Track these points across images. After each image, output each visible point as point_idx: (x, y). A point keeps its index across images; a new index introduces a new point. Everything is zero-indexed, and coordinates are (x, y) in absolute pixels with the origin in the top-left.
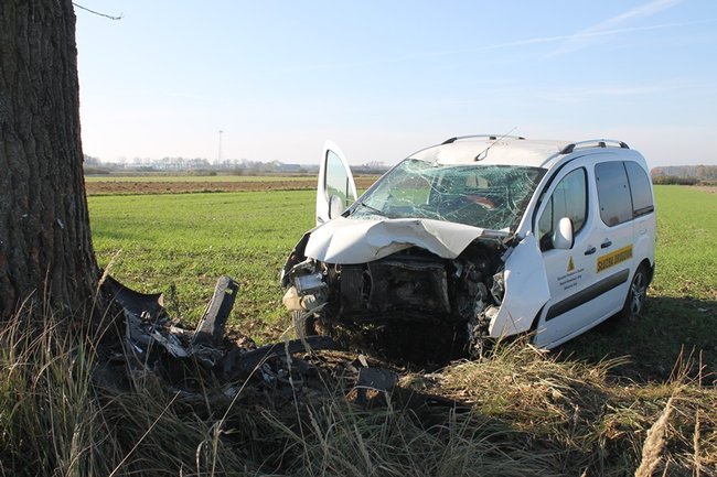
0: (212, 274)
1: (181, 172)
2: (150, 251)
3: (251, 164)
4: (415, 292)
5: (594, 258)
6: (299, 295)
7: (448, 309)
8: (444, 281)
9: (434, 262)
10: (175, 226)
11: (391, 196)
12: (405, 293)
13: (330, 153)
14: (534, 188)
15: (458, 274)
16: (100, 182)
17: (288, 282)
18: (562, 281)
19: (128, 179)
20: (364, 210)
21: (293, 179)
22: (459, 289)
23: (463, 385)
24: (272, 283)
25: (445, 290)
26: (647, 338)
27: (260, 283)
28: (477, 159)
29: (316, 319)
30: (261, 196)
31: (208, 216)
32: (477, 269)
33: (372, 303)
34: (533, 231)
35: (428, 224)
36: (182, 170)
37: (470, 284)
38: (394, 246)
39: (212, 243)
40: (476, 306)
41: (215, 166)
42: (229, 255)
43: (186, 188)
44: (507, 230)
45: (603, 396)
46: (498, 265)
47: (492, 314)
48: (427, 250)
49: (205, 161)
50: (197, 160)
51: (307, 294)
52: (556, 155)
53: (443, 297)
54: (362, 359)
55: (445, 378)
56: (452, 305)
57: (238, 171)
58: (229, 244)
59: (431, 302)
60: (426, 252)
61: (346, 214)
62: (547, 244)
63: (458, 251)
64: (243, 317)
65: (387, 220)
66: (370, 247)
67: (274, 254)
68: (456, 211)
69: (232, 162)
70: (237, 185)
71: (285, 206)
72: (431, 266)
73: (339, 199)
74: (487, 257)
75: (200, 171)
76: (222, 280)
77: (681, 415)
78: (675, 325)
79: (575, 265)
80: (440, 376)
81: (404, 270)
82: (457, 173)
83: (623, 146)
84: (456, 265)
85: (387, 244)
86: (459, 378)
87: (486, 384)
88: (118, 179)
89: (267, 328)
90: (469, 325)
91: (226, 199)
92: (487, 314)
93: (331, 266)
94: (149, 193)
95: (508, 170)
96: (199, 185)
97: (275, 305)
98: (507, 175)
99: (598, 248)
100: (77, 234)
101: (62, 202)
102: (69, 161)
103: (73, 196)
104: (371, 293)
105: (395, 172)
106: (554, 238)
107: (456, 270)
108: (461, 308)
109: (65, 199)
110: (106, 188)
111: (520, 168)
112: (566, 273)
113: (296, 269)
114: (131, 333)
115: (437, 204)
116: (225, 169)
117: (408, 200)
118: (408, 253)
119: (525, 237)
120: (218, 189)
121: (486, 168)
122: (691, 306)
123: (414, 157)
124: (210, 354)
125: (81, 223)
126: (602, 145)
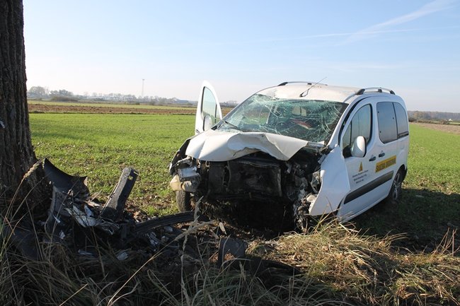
0: (129, 163)
1: (120, 102)
2: (92, 147)
3: (160, 99)
4: (259, 181)
5: (374, 163)
6: (181, 181)
7: (281, 194)
8: (279, 175)
9: (272, 162)
10: (111, 133)
11: (244, 118)
12: (252, 182)
13: (206, 89)
14: (340, 116)
15: (288, 171)
16: (72, 106)
17: (174, 171)
18: (355, 178)
19: (88, 105)
20: (226, 125)
21: (184, 109)
22: (288, 181)
23: (293, 251)
24: (165, 170)
25: (279, 182)
26: (405, 216)
27: (159, 170)
28: (301, 96)
29: (192, 197)
30: (165, 117)
31: (132, 127)
32: (302, 168)
33: (229, 188)
34: (339, 144)
35: (269, 136)
37: (296, 178)
38: (246, 150)
39: (131, 144)
40: (300, 193)
41: (139, 99)
42: (140, 152)
43: (121, 111)
44: (323, 143)
45: (391, 262)
46: (317, 167)
47: (312, 199)
48: (268, 154)
49: (134, 96)
50: (129, 96)
51: (186, 180)
52: (354, 95)
53: (277, 186)
54: (222, 226)
55: (279, 245)
56: (283, 192)
57: (153, 103)
58: (141, 145)
59: (269, 189)
60: (267, 155)
61: (215, 128)
62: (347, 153)
63: (290, 156)
64: (145, 192)
65: (242, 133)
66: (230, 150)
67: (168, 152)
68: (288, 129)
69: (149, 97)
70: (151, 110)
71: (178, 123)
72: (271, 165)
73: (210, 118)
74: (309, 161)
75: (131, 102)
76: (127, 170)
77: (448, 280)
78: (420, 208)
79: (363, 168)
80: (277, 243)
81: (252, 167)
82: (289, 104)
83: (392, 92)
84: (288, 165)
85: (241, 149)
86: (290, 246)
87: (310, 251)
88: (82, 105)
89: (160, 200)
90: (294, 206)
91: (143, 118)
92: (308, 199)
93: (203, 162)
94: (99, 113)
95: (323, 104)
96: (129, 110)
97: (167, 184)
98: (322, 107)
99: (377, 157)
100: (17, 133)
101: (5, 109)
102: (12, 79)
103: (15, 105)
104: (229, 181)
105: (248, 102)
106: (352, 149)
107: (287, 168)
108: (290, 194)
109: (7, 107)
110: (74, 109)
111: (331, 103)
112: (357, 172)
113: (180, 163)
114: (55, 207)
115: (275, 123)
116: (145, 102)
117: (256, 120)
118: (255, 155)
119: (334, 148)
120: (140, 112)
121: (308, 101)
122: (427, 195)
123: (260, 93)
124: (110, 227)
125: (21, 125)
126: (380, 91)
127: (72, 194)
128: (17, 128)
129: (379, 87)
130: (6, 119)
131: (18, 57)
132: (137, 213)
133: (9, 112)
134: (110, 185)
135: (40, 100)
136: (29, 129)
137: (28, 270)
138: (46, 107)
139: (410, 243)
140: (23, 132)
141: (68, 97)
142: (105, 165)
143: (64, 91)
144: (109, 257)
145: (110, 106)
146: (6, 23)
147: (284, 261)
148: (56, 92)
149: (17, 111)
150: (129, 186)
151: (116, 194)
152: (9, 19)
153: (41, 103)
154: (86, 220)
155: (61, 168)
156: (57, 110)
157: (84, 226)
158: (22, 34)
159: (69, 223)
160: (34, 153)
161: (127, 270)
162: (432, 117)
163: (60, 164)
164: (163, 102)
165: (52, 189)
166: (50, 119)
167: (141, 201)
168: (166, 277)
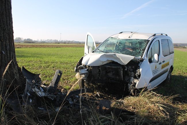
0: (57, 68)
2: (41, 61)
3: (68, 41)
4: (113, 74)
5: (161, 65)
6: (80, 75)
7: (123, 80)
8: (122, 72)
10: (49, 55)
11: (105, 47)
12: (110, 75)
13: (88, 36)
14: (147, 45)
15: (126, 70)
16: (32, 45)
17: (77, 71)
18: (153, 72)
19: (39, 44)
20: (98, 51)
21: (77, 45)
22: (126, 74)
23: (131, 104)
24: (72, 70)
25: (122, 74)
27: (69, 70)
28: (129, 37)
29: (85, 82)
30: (70, 48)
31: (57, 53)
32: (132, 68)
33: (101, 77)
34: (147, 57)
35: (117, 55)
36: (52, 42)
37: (129, 72)
38: (108, 61)
39: (57, 60)
40: (131, 79)
41: (59, 41)
42: (61, 63)
43: (52, 46)
44: (140, 57)
46: (138, 67)
47: (137, 81)
49: (57, 40)
50: (55, 40)
51: (82, 75)
52: (151, 37)
53: (121, 76)
54: (98, 93)
55: (125, 102)
56: (123, 78)
57: (65, 43)
58: (61, 60)
59: (117, 77)
61: (93, 52)
62: (150, 61)
63: (126, 63)
64: (64, 80)
65: (105, 53)
66: (101, 61)
67: (73, 63)
68: (125, 52)
69: (63, 41)
70: (64, 46)
71: (76, 51)
72: (118, 67)
73: (91, 48)
74: (135, 65)
75: (56, 43)
76: (57, 71)
78: (180, 83)
79: (157, 67)
80: (123, 101)
81: (110, 68)
82: (124, 41)
83: (166, 35)
84: (126, 67)
85: (106, 60)
86: (129, 101)
88: (37, 44)
89: (71, 83)
90: (129, 84)
91: (62, 49)
92: (135, 81)
93: (89, 66)
94: (43, 47)
95: (139, 40)
96: (55, 46)
97: (73, 76)
98: (139, 42)
99: (162, 62)
100: (10, 56)
101: (4, 45)
102: (7, 32)
103: (8, 44)
104: (101, 74)
105: (106, 40)
106: (152, 59)
107: (125, 68)
108: (126, 79)
109: (5, 44)
110: (33, 46)
111: (142, 40)
112: (154, 69)
113: (79, 67)
114: (27, 88)
115: (119, 49)
116: (62, 42)
117: (111, 48)
118: (111, 63)
119: (145, 59)
120: (60, 47)
121: (132, 39)
122: (182, 78)
123: (111, 37)
124: (51, 96)
125: (11, 52)
126: (162, 34)
127: (34, 82)
128: (10, 54)
129: (161, 33)
130: (5, 50)
131: (9, 22)
132: (62, 90)
133: (6, 47)
134: (50, 77)
135: (20, 43)
136: (15, 54)
137: (16, 119)
138: (22, 46)
139: (178, 99)
140: (13, 56)
141: (31, 41)
142: (47, 69)
143: (29, 39)
144: (52, 111)
145: (48, 44)
146: (4, 8)
147: (127, 109)
148: (26, 39)
149: (10, 46)
150: (59, 78)
151: (53, 82)
152: (5, 6)
153: (20, 44)
154: (41, 94)
155: (29, 70)
156: (27, 46)
157: (40, 96)
158: (11, 13)
159: (34, 95)
160: (17, 65)
161: (60, 116)
162: (178, 45)
163: (28, 69)
164: (69, 42)
165: (26, 80)
166: (24, 50)
167: (63, 84)
168: (77, 118)
